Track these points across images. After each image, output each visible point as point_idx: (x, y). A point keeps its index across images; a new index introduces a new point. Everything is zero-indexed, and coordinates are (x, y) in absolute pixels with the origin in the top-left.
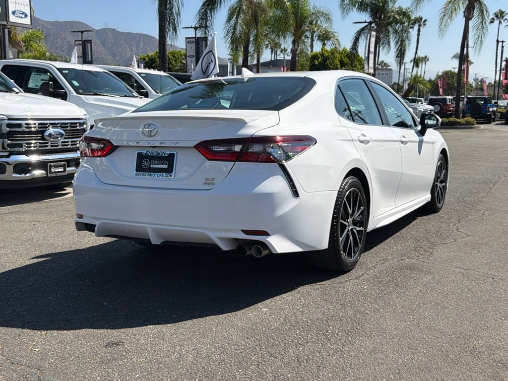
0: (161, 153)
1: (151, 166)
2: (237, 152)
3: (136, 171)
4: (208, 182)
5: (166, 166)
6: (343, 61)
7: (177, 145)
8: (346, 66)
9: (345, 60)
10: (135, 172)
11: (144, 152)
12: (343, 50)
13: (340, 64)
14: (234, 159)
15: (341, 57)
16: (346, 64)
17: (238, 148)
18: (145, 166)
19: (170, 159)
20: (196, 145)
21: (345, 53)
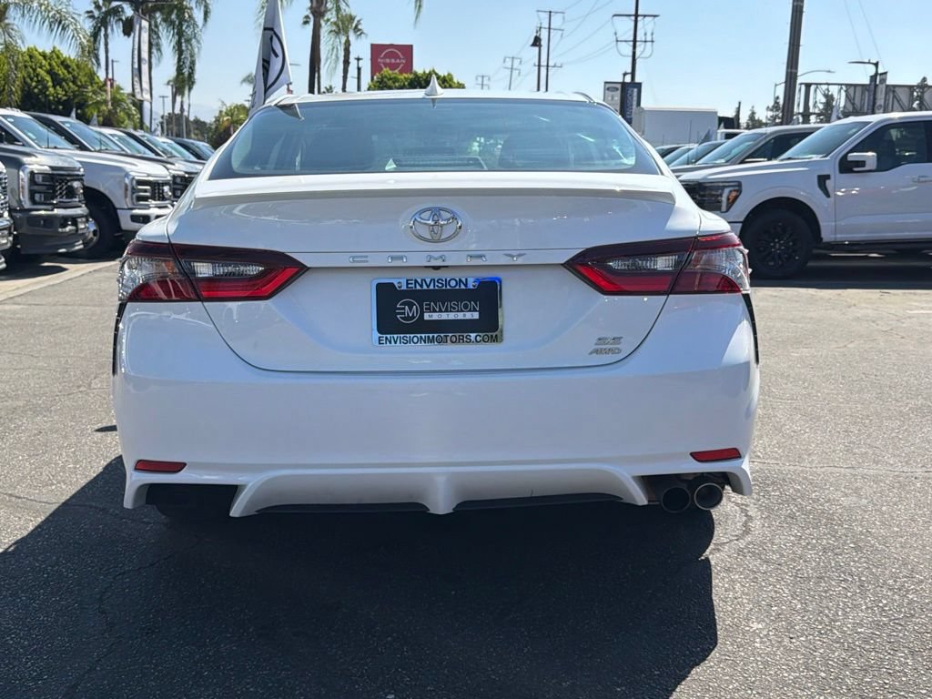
0: (453, 283)
1: (427, 317)
2: (663, 273)
3: (380, 330)
4: (604, 347)
5: (476, 315)
6: (57, 74)
7: (520, 261)
8: (64, 83)
9: (60, 72)
10: (376, 335)
11: (400, 281)
12: (53, 52)
13: (52, 78)
14: (666, 288)
15: (50, 64)
16: (63, 80)
17: (663, 263)
18: (408, 318)
19: (487, 296)
20: (573, 259)
21: (58, 57)
